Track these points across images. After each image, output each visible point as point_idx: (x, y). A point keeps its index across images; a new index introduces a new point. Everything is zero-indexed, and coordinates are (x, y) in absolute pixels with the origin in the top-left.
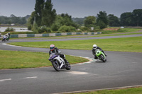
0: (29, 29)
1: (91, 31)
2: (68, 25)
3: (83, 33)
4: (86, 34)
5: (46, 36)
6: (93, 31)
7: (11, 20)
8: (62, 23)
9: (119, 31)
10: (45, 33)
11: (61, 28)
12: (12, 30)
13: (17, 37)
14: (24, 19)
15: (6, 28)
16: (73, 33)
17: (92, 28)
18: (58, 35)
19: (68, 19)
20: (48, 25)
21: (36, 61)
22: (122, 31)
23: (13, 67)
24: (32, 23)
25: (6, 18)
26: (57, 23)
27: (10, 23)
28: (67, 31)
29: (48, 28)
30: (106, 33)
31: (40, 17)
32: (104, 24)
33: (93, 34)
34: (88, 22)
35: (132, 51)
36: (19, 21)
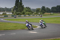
0: (13, 13)
1: (39, 14)
2: (29, 12)
3: (35, 15)
4: (36, 16)
5: (19, 17)
6: (40, 14)
7: (5, 10)
8: (27, 11)
9: (50, 14)
10: (19, 15)
11: (26, 13)
12: (5, 14)
13: (7, 17)
14: (10, 9)
15: (3, 13)
16: (31, 15)
17: (39, 13)
18: (25, 16)
19: (29, 9)
20: (21, 12)
21: (15, 27)
22: (52, 15)
23: (5, 29)
24: (14, 11)
25: (3, 9)
26: (24, 11)
27: (4, 11)
28: (29, 14)
29: (21, 13)
30: (45, 15)
31: (17, 8)
32: (44, 11)
33: (39, 16)
34: (38, 10)
35: (56, 23)
36: (8, 10)
